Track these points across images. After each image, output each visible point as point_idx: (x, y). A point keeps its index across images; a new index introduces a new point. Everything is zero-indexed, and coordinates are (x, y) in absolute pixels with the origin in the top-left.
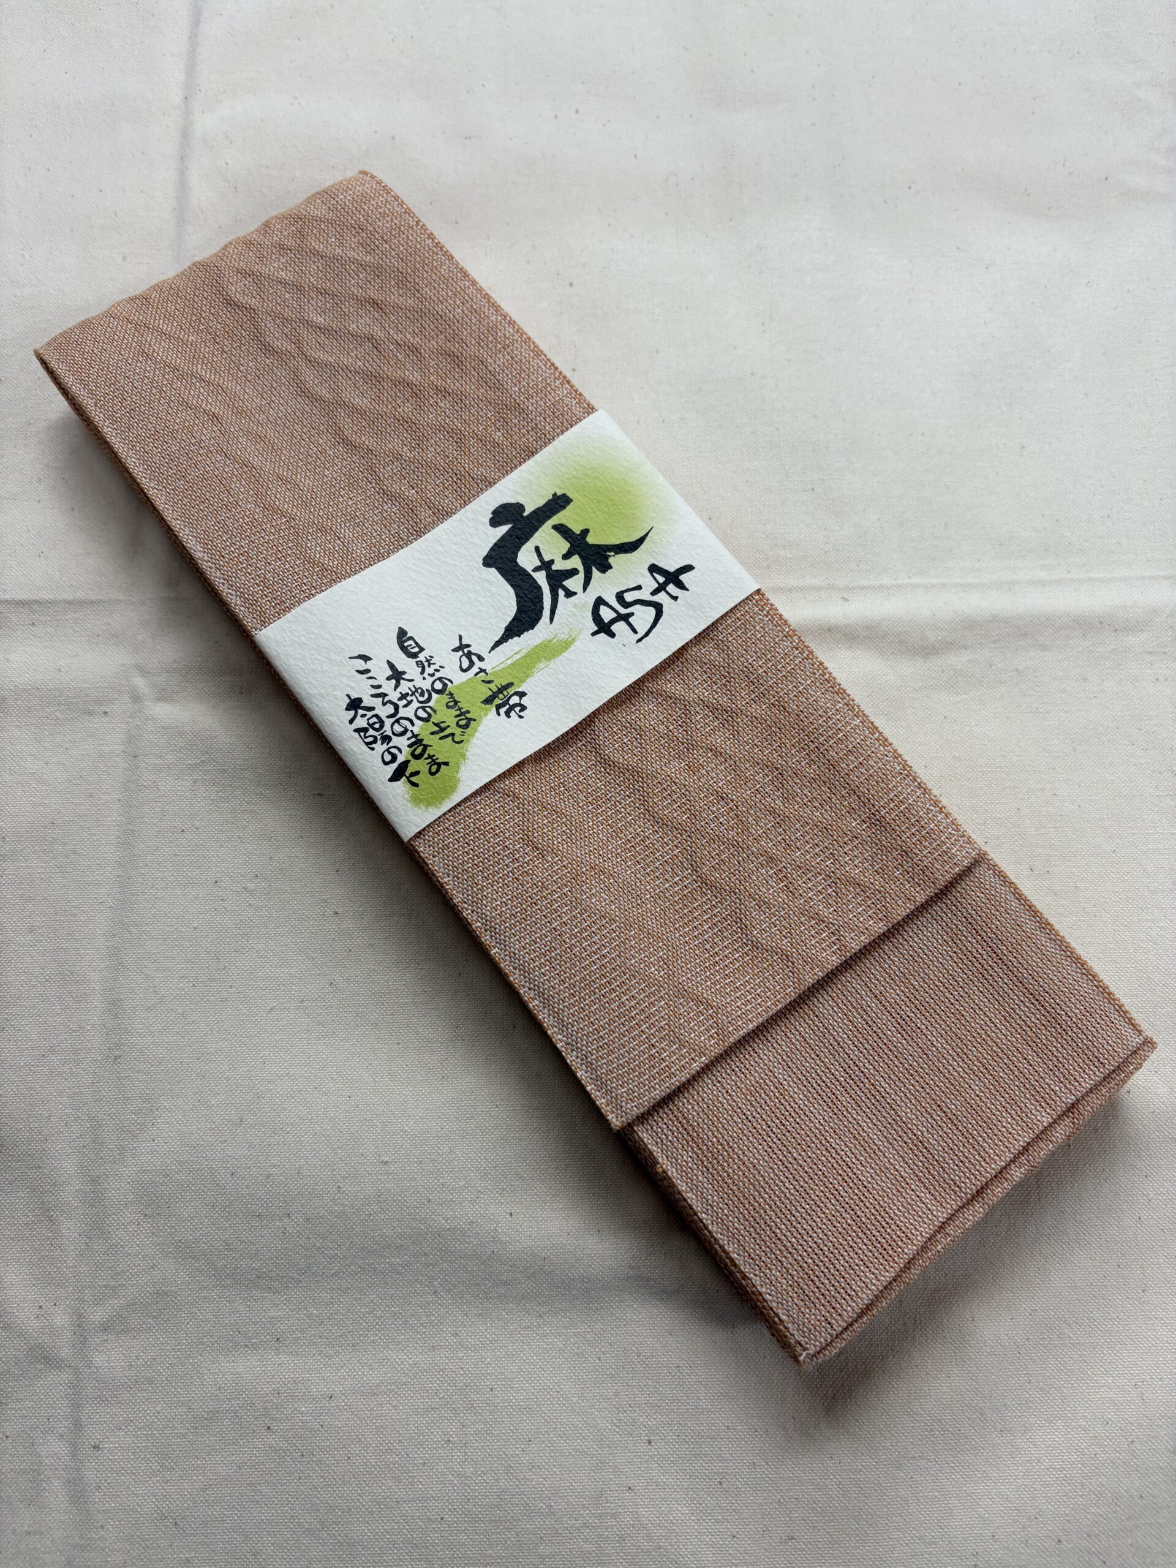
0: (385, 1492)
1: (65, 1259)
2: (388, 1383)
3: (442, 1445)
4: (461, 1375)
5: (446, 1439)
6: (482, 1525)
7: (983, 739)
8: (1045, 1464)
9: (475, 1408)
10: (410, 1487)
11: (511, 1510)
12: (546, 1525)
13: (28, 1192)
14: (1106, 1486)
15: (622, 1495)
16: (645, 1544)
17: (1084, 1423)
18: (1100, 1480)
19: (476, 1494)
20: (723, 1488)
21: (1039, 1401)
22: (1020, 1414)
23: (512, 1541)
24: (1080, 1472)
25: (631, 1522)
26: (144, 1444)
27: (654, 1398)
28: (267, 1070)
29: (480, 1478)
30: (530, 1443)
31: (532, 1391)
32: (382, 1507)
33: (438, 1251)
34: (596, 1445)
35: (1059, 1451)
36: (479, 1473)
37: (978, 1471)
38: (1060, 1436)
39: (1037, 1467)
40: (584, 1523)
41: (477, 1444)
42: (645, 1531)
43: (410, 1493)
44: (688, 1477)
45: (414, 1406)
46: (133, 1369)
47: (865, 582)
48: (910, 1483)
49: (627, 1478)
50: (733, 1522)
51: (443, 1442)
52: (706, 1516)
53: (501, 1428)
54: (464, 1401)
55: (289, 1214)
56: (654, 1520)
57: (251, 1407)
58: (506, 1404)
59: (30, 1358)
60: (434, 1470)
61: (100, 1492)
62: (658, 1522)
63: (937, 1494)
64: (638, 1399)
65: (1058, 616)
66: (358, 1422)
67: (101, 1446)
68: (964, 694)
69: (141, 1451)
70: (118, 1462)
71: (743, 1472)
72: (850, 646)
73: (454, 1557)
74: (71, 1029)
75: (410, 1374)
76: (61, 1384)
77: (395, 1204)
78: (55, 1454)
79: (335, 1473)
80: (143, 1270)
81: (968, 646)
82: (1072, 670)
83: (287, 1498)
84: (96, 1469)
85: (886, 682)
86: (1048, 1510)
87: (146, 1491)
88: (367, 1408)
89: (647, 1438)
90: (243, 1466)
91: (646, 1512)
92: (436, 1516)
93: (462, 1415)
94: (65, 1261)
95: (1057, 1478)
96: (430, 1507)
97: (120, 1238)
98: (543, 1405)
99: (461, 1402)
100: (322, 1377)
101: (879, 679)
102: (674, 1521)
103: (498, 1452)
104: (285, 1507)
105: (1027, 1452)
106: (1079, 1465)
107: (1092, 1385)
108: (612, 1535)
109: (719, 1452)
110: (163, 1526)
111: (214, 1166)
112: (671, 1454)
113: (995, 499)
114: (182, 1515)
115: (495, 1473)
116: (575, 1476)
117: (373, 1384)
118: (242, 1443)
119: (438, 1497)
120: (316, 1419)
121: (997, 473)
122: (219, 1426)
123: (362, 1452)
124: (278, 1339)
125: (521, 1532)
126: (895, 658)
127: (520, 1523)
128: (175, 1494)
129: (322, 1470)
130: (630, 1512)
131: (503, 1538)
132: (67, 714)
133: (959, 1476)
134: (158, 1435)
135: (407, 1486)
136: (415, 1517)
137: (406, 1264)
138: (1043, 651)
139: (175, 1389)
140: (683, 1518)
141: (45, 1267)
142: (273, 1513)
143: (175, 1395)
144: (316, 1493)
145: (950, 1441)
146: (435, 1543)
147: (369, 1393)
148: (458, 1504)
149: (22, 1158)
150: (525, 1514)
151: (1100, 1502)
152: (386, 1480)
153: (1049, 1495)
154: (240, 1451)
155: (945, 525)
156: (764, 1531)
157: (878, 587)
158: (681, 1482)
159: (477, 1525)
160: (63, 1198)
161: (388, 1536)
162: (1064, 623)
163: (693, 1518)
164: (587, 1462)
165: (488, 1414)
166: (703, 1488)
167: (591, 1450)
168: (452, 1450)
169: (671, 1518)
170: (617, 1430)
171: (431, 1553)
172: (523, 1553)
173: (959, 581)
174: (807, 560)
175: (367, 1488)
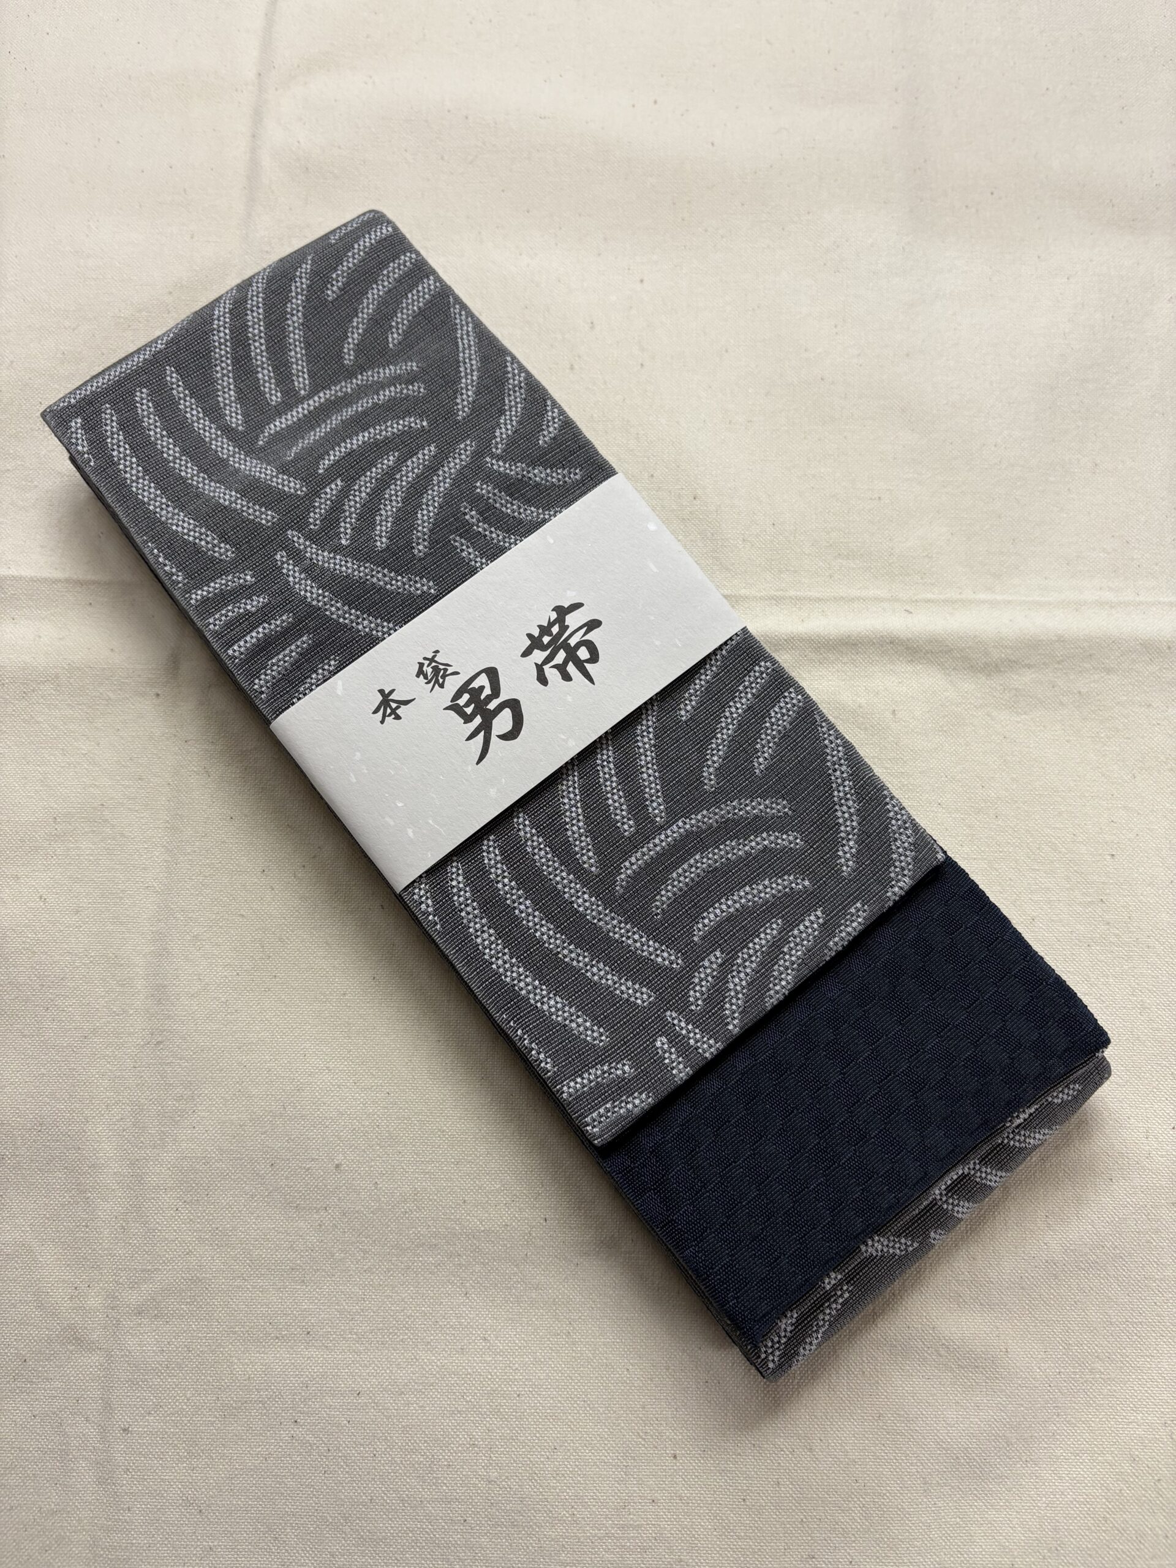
0: (409, 1491)
1: (101, 1241)
2: (416, 1383)
3: (467, 1448)
4: (489, 1379)
5: (471, 1443)
6: (504, 1529)
7: (1041, 762)
8: (1069, 1496)
9: (501, 1412)
10: (434, 1487)
11: (534, 1516)
12: (568, 1533)
13: (65, 1173)
14: (1130, 1523)
15: (645, 1507)
16: (667, 1556)
17: (1110, 1458)
18: (1124, 1516)
19: (500, 1498)
20: (747, 1505)
21: (1066, 1434)
22: (1046, 1446)
23: (533, 1547)
24: (1104, 1506)
25: (654, 1535)
26: (172, 1430)
27: (681, 1413)
28: (308, 1063)
29: (503, 1483)
30: (555, 1451)
31: (559, 1399)
32: (406, 1505)
33: (471, 1252)
34: (621, 1456)
35: (1084, 1485)
36: (504, 1478)
37: (1001, 1500)
38: (1085, 1470)
39: (1061, 1499)
40: (607, 1534)
41: (502, 1450)
42: (667, 1544)
43: (434, 1493)
44: (712, 1492)
45: (441, 1407)
46: (165, 1354)
47: (929, 596)
48: (933, 1509)
49: (651, 1490)
50: (756, 1539)
51: (468, 1446)
52: (729, 1532)
53: (527, 1435)
54: (491, 1406)
55: (326, 1208)
56: (676, 1534)
57: (279, 1398)
58: (533, 1411)
59: (61, 1339)
60: (459, 1473)
61: (128, 1475)
62: (680, 1535)
63: (958, 1520)
64: (664, 1412)
65: (1125, 640)
66: (385, 1420)
67: (130, 1429)
68: (1025, 713)
69: (169, 1436)
70: (147, 1447)
71: (767, 1491)
72: (912, 660)
73: (476, 1560)
74: (114, 1012)
75: (437, 1376)
76: (91, 1366)
77: (430, 1203)
78: (84, 1435)
79: (360, 1469)
80: (179, 1255)
81: (1031, 666)
82: (1137, 695)
83: (312, 1492)
84: (124, 1451)
85: (946, 698)
86: (1069, 1543)
87: (172, 1477)
88: (394, 1407)
89: (672, 1452)
90: (269, 1457)
91: (668, 1525)
92: (459, 1518)
93: (488, 1419)
94: (101, 1244)
95: (1080, 1511)
96: (454, 1508)
97: (158, 1223)
98: (570, 1414)
99: (488, 1407)
100: (351, 1373)
101: (940, 695)
102: (696, 1536)
103: (523, 1458)
104: (309, 1500)
105: (1051, 1484)
106: (1104, 1500)
107: (1120, 1420)
108: (633, 1546)
109: (744, 1469)
110: (187, 1512)
111: (254, 1156)
112: (696, 1469)
113: (1065, 516)
114: (207, 1502)
115: (519, 1479)
116: (599, 1487)
117: (401, 1383)
118: (268, 1434)
119: (462, 1499)
120: (343, 1415)
121: (1069, 490)
122: (247, 1416)
123: (388, 1450)
124: (308, 1333)
125: (543, 1538)
126: (957, 674)
127: (543, 1530)
128: (201, 1481)
129: (347, 1466)
130: (652, 1524)
131: (525, 1544)
132: (119, 694)
133: (981, 1504)
134: (185, 1422)
135: (431, 1486)
136: (438, 1518)
137: (439, 1264)
138: (1108, 673)
139: (205, 1376)
140: (705, 1533)
141: (80, 1249)
142: (297, 1506)
143: (204, 1382)
144: (340, 1488)
145: (976, 1469)
146: (457, 1544)
147: (397, 1392)
148: (481, 1507)
149: (61, 1138)
150: (547, 1520)
151: (1123, 1538)
152: (410, 1479)
153: (1071, 1527)
154: (267, 1442)
155: (1014, 540)
156: (785, 1549)
157: (943, 601)
158: (705, 1498)
159: (499, 1529)
160: (101, 1181)
161: (410, 1535)
162: (1132, 647)
163: (715, 1533)
164: (611, 1473)
165: (514, 1420)
166: (725, 1504)
167: (616, 1461)
168: (477, 1454)
169: (694, 1532)
170: (643, 1443)
171: (453, 1554)
172: (544, 1559)
173: (1025, 598)
174: (870, 571)
175: (391, 1486)
